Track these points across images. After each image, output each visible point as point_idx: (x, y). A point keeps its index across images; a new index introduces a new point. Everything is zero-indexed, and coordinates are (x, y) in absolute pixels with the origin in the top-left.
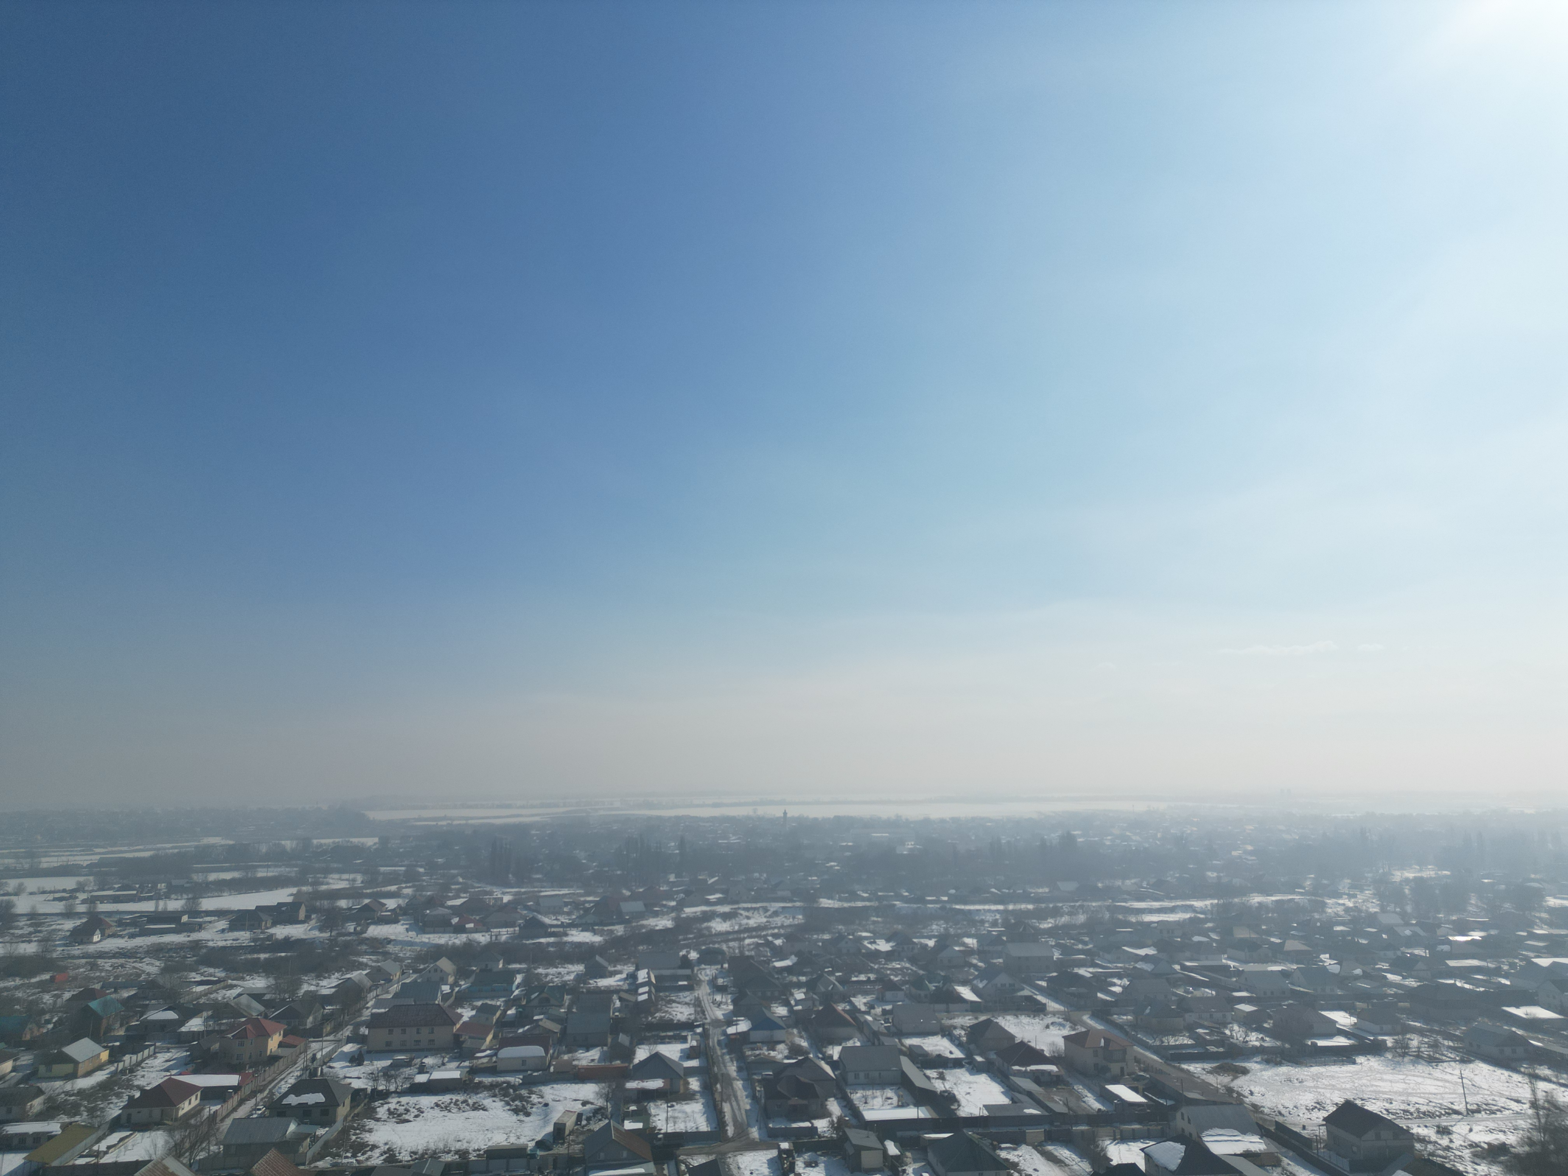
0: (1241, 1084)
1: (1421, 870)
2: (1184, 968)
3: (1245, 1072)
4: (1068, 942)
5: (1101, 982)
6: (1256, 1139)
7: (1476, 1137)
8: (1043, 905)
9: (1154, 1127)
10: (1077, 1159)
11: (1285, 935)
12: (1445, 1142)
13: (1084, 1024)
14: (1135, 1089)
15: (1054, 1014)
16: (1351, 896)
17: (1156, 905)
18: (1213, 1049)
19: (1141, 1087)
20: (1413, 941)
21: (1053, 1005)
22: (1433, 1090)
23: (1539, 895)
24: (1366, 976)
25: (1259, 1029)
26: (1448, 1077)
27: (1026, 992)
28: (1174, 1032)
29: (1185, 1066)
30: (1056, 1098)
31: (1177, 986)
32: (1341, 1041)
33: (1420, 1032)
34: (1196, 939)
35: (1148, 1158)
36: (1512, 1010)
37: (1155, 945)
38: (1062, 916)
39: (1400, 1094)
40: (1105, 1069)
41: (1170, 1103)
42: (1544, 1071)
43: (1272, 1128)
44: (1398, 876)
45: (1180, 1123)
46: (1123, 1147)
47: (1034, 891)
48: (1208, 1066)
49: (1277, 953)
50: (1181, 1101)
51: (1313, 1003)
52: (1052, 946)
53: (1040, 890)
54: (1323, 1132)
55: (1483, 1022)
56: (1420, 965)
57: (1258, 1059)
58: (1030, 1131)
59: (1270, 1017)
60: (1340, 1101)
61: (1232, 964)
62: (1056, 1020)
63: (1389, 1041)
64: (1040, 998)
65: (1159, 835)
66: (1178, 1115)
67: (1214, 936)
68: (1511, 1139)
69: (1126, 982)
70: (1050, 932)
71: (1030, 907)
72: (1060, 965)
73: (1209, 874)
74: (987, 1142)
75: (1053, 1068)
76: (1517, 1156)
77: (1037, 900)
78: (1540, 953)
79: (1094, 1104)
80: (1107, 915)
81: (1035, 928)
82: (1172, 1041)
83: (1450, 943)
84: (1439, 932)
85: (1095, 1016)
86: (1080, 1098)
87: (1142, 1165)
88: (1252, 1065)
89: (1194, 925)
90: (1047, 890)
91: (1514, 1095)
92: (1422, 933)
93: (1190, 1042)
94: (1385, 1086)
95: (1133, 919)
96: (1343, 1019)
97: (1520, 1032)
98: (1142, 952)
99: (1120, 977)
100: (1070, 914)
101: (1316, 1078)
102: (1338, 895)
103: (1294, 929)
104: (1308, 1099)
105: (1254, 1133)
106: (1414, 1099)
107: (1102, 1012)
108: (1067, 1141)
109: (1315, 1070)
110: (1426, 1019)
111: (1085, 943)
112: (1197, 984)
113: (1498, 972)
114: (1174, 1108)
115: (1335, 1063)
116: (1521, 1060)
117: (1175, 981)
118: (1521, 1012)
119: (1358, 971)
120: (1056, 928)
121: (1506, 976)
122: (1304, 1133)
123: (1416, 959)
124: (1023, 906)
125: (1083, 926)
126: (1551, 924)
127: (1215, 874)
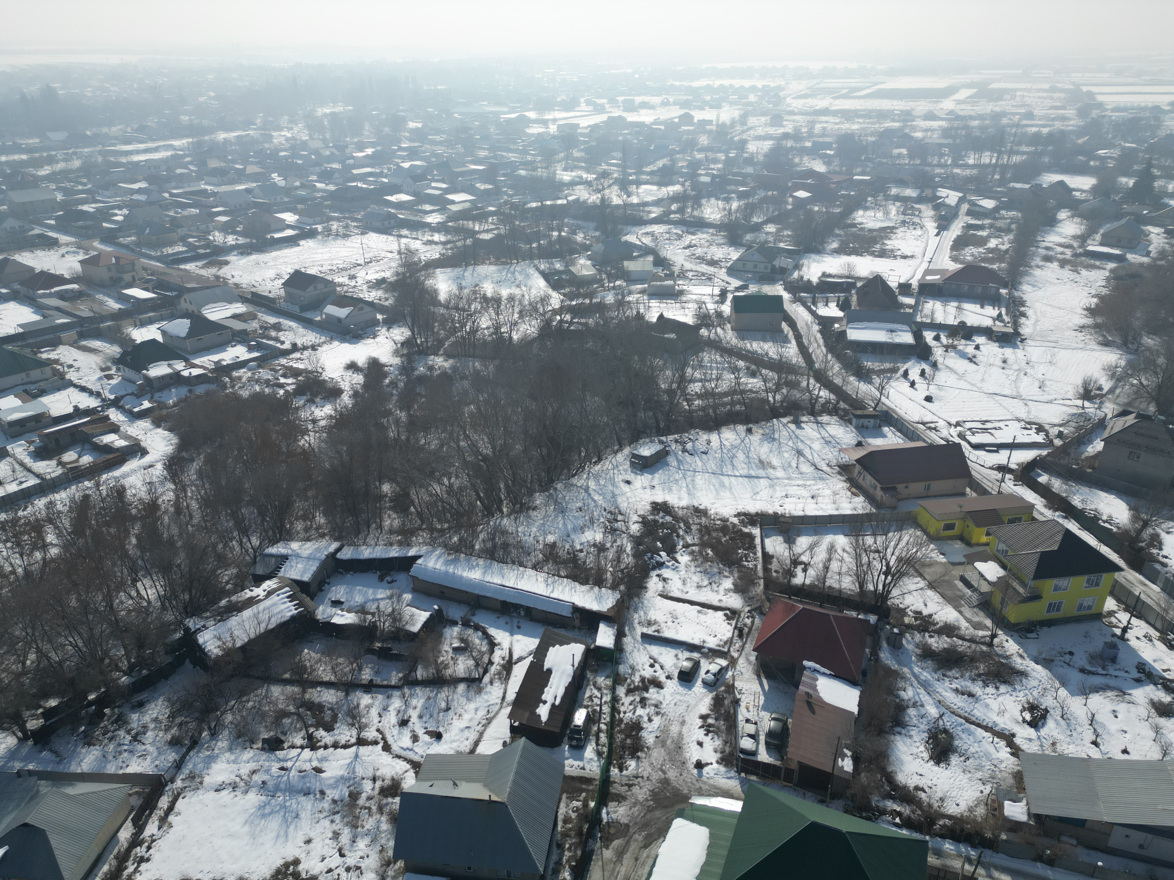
0: (225, 272)
1: (334, 107)
2: (172, 195)
3: (227, 263)
4: (68, 185)
5: (105, 214)
6: (239, 305)
7: (370, 277)
8: (37, 155)
9: (164, 312)
10: (108, 345)
11: (245, 161)
12: (353, 283)
13: (95, 249)
14: (146, 289)
15: (67, 245)
16: (290, 129)
17: (142, 146)
18: (202, 251)
19: (150, 287)
20: (331, 159)
21: (64, 239)
22: (346, 254)
23: (404, 121)
24: (303, 186)
25: (234, 233)
26: (354, 245)
27: (37, 231)
28: (171, 244)
29: (182, 267)
30: (82, 307)
31: (168, 210)
32: (289, 232)
33: (338, 219)
34: (179, 171)
35: (164, 333)
36: (389, 198)
37: (145, 179)
38: (57, 162)
39: (327, 260)
40: (120, 279)
41: (174, 294)
42: (405, 232)
43: (249, 297)
44: (320, 111)
45: (184, 305)
46: (143, 330)
47: (24, 142)
48: (200, 264)
49: (241, 176)
50: (182, 291)
51: (268, 209)
52: (54, 190)
53: (31, 141)
54: (282, 292)
55: (374, 208)
56: (336, 175)
57: (235, 253)
58: (64, 335)
59: (241, 223)
60: (292, 271)
61: (208, 188)
62: (69, 249)
63: (320, 228)
64: (51, 234)
65: (135, 86)
66: (182, 301)
67: (192, 168)
68: (388, 274)
69: (125, 211)
70: (48, 178)
71: (24, 157)
72: (63, 205)
73: (182, 117)
74: (28, 350)
75: (75, 286)
76: (390, 283)
77: (29, 150)
78: (404, 159)
79: (114, 305)
80: (100, 159)
81: (33, 176)
82: (170, 250)
83: (353, 158)
84: (347, 151)
85: (103, 241)
86: (102, 303)
87: (160, 339)
88: (231, 258)
89: (176, 160)
90: (38, 141)
91: (389, 249)
92: (337, 153)
93: (184, 249)
94: (318, 257)
95: (124, 160)
96: (289, 217)
97: (393, 211)
98: (136, 186)
99: (120, 208)
100: (65, 160)
101: (275, 259)
102: (280, 129)
103: (252, 157)
104: (271, 273)
105: (237, 302)
106: (335, 262)
107: (109, 237)
108: (98, 335)
109: (274, 254)
110: (341, 210)
111: (84, 184)
112: (185, 206)
113: (381, 175)
114: (178, 297)
115: (286, 247)
116: (393, 228)
117: (166, 207)
118: (393, 198)
119: (297, 184)
120: (54, 173)
121: (385, 177)
122: (271, 295)
123: (333, 171)
124: (16, 157)
125: (78, 170)
126: (411, 140)
127: (187, 118)
